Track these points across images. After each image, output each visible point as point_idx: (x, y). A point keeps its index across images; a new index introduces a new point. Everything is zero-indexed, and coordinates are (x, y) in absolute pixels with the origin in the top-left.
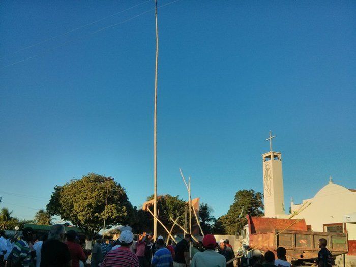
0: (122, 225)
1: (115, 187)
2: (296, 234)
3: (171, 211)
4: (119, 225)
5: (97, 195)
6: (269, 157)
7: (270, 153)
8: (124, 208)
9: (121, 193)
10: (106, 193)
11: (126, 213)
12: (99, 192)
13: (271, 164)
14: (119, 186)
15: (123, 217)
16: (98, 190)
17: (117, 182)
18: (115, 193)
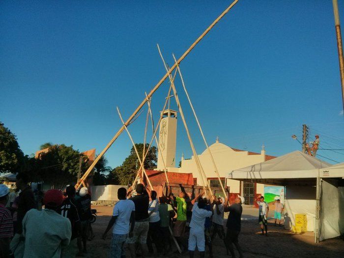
0: (12, 173)
1: (4, 134)
3: (64, 160)
4: (8, 172)
6: (166, 114)
7: (168, 111)
8: (14, 156)
9: (11, 140)
11: (16, 161)
13: (168, 122)
14: (9, 133)
15: (12, 165)
17: (7, 128)
18: (5, 139)
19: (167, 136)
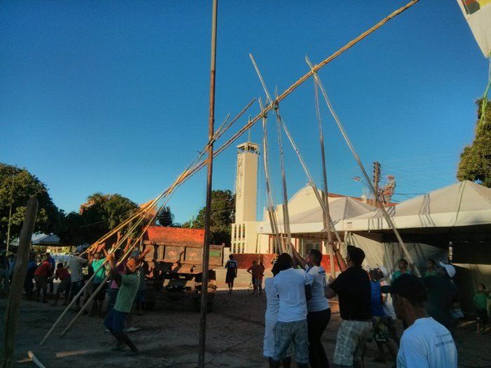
0: (46, 233)
1: (30, 183)
2: (165, 246)
3: (111, 216)
5: (4, 193)
6: (243, 148)
7: (245, 145)
8: (43, 211)
9: (40, 191)
10: (17, 190)
11: (45, 218)
12: (7, 189)
13: (244, 158)
14: (37, 181)
15: (41, 223)
16: (6, 186)
17: (34, 176)
18: (31, 190)
19: (243, 178)
